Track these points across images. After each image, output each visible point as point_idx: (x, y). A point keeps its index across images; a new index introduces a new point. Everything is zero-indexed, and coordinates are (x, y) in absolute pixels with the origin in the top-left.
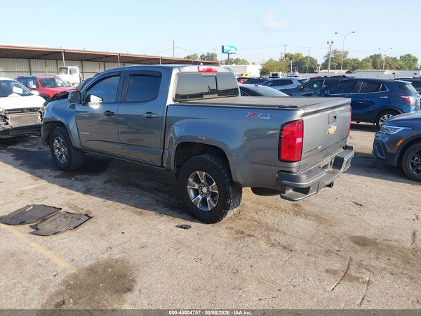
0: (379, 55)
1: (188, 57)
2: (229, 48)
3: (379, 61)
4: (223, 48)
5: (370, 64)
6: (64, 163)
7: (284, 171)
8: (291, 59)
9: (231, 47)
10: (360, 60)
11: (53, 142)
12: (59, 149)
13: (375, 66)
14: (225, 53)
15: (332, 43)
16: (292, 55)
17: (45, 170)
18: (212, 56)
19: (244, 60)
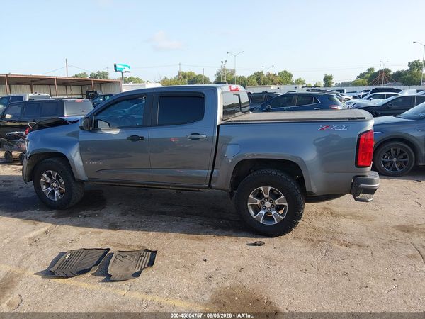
0: (262, 72)
1: (76, 76)
2: (123, 67)
3: (262, 77)
4: (115, 66)
5: (255, 81)
6: (59, 200)
7: (360, 176)
8: (184, 77)
9: (124, 65)
10: (246, 77)
11: (41, 176)
12: (48, 185)
13: (259, 83)
14: (119, 71)
15: (226, 62)
16: (186, 74)
17: (30, 211)
18: (104, 75)
19: (138, 79)
